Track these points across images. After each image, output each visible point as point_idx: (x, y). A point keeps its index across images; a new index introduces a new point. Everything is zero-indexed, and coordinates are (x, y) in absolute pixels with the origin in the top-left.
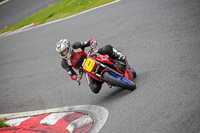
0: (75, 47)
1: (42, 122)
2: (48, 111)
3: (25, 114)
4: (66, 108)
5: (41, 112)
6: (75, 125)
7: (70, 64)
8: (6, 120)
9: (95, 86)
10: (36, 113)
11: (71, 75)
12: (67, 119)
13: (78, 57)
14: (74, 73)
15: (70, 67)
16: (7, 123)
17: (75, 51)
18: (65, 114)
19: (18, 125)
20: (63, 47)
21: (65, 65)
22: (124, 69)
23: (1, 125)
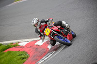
0: (42, 22)
1: (36, 44)
7: (39, 31)
8: (19, 43)
12: (48, 43)
17: (42, 24)
20: (35, 22)
23: (16, 45)
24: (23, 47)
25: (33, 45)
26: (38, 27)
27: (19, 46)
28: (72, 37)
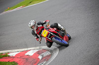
0: (38, 24)
1: (26, 54)
2: (29, 49)
3: (18, 50)
4: (38, 48)
5: (26, 49)
6: (42, 55)
7: (36, 33)
8: (9, 53)
9: (49, 44)
10: (23, 50)
12: (39, 53)
13: (40, 29)
14: (38, 37)
15: (36, 34)
16: (9, 54)
18: (37, 50)
19: (14, 55)
21: (33, 33)
23: (6, 56)
24: (13, 57)
25: (24, 55)
26: (35, 29)
27: (9, 56)
28: (68, 38)
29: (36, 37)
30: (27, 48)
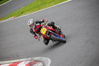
2: (21, 60)
3: (10, 61)
4: (30, 59)
10: (15, 61)
11: (35, 36)
21: (31, 31)
22: (60, 33)
29: (34, 35)
30: (19, 59)
